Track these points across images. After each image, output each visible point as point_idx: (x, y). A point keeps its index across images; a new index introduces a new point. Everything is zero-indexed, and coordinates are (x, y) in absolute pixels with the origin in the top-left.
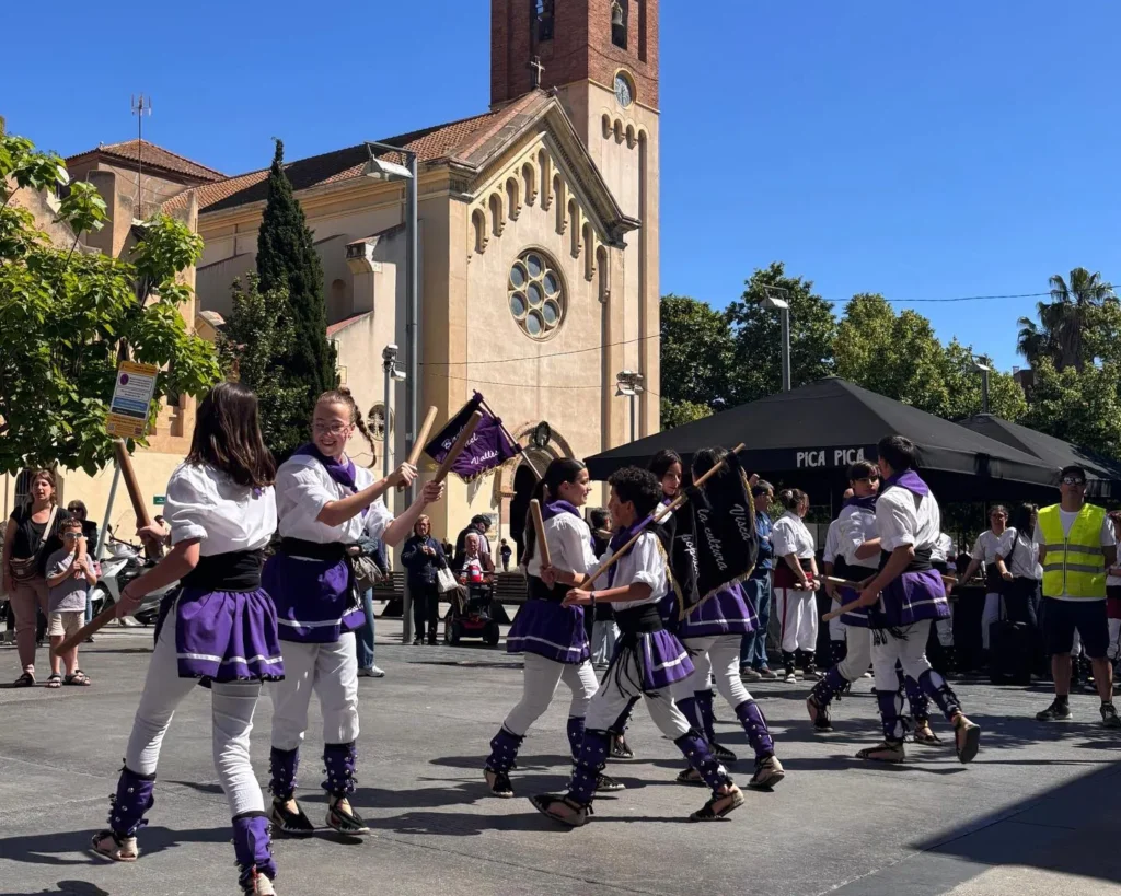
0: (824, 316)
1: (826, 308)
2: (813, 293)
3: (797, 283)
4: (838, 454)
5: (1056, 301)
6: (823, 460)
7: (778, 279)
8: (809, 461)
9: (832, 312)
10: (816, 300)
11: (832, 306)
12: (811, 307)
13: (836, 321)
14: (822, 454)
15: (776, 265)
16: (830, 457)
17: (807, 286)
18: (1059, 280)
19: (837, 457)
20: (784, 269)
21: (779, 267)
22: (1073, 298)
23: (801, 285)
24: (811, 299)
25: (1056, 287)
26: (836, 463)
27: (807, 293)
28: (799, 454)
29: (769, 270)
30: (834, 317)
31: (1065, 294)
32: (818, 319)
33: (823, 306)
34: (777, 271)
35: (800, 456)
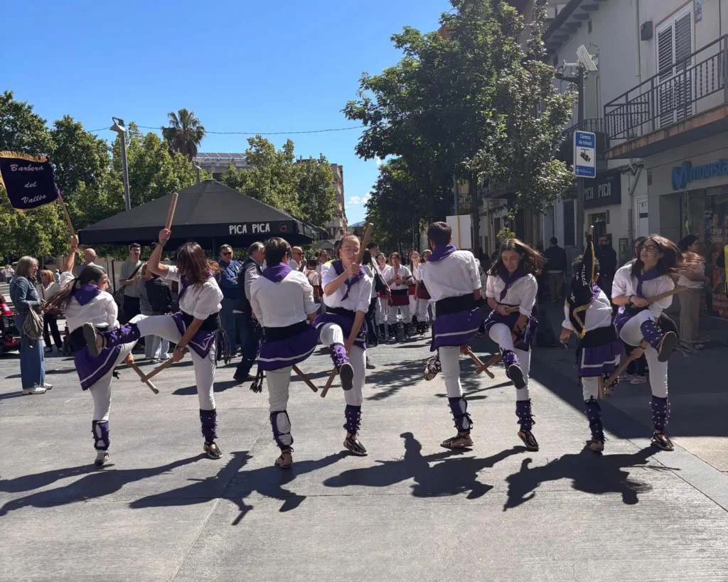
0: (41, 127)
1: (42, 122)
2: (33, 112)
3: (23, 105)
4: (254, 227)
5: (172, 127)
6: (246, 230)
7: (10, 101)
8: (237, 230)
9: (45, 125)
10: (36, 117)
11: (45, 121)
12: (33, 121)
13: (49, 131)
14: (245, 226)
15: (8, 93)
16: (249, 228)
17: (30, 108)
18: (173, 115)
19: (254, 228)
20: (13, 95)
21: (10, 94)
22: (181, 126)
23: (26, 107)
24: (32, 116)
25: (171, 118)
26: (254, 232)
27: (30, 112)
28: (230, 227)
29: (3, 95)
30: (47, 128)
31: (177, 123)
32: (37, 128)
33: (39, 121)
34: (9, 97)
35: (231, 228)
